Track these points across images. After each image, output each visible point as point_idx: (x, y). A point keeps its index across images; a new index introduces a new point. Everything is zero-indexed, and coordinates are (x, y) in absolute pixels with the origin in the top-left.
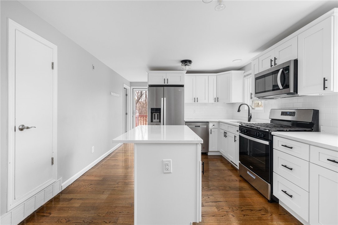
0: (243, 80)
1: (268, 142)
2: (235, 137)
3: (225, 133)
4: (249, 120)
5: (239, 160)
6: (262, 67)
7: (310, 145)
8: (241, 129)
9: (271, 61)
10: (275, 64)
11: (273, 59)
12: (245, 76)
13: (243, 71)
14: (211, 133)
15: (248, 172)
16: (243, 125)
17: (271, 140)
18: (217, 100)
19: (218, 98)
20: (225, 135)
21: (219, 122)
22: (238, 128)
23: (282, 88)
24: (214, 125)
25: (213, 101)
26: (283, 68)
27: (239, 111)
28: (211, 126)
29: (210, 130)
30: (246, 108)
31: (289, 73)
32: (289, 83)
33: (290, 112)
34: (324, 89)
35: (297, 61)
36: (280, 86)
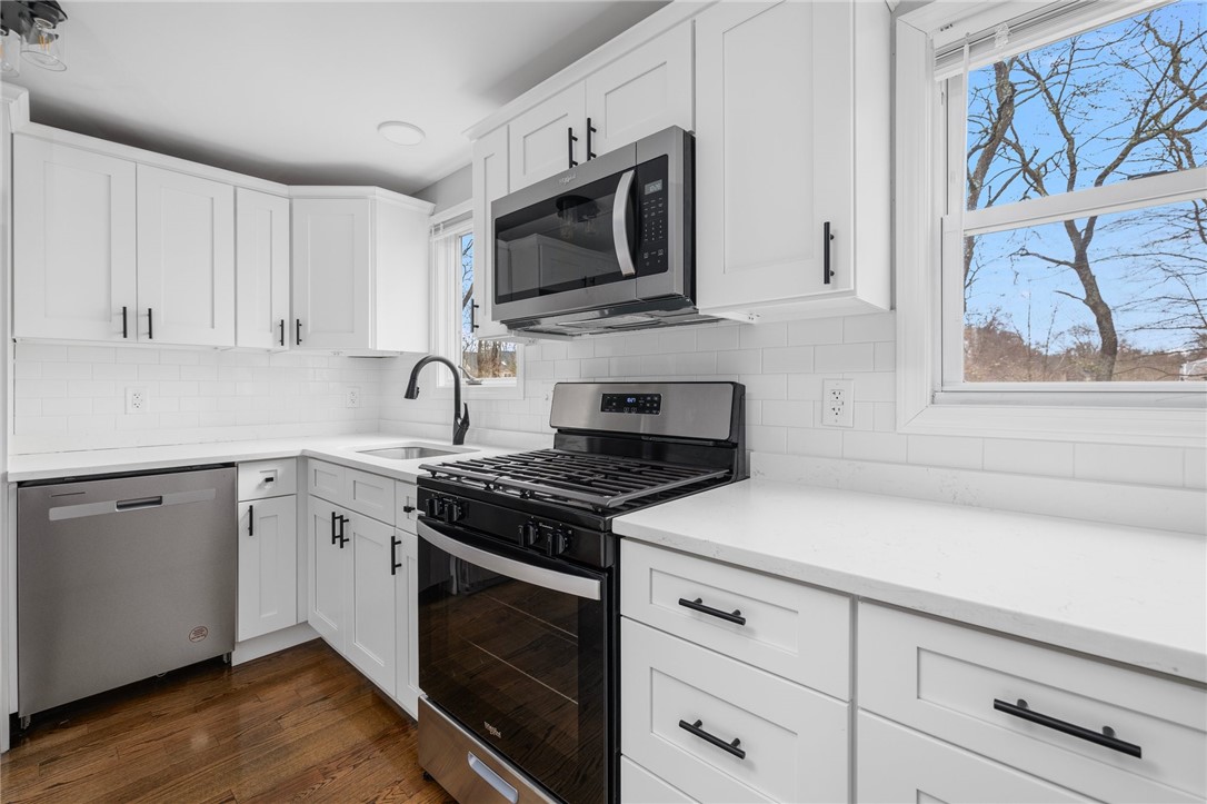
0: (430, 244)
1: (596, 583)
2: (394, 543)
3: (339, 521)
4: (459, 440)
5: (422, 685)
6: (525, 173)
7: (855, 600)
8: (432, 503)
9: (572, 138)
10: (590, 155)
11: (581, 132)
12: (437, 228)
13: (427, 206)
14: (251, 529)
15: (472, 761)
16: (438, 474)
17: (609, 570)
18: (293, 332)
19: (298, 325)
20: (337, 533)
21: (303, 459)
22: (413, 492)
23: (633, 271)
24: (268, 480)
25: (268, 340)
26: (636, 168)
27: (412, 393)
28: (249, 485)
29: (243, 509)
30: (443, 378)
31: (663, 194)
32: (664, 244)
33: (637, 396)
34: (827, 281)
35: (693, 141)
36: (625, 261)
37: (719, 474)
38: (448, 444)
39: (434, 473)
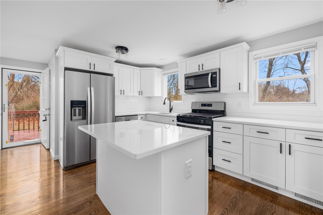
0: (162, 77)
4: (170, 112)
6: (189, 69)
7: (243, 124)
9: (199, 66)
10: (203, 69)
11: (201, 65)
12: (164, 74)
17: (212, 126)
19: (142, 92)
21: (146, 114)
23: (211, 87)
24: (142, 118)
25: (137, 94)
26: (211, 73)
27: (164, 103)
31: (216, 77)
32: (216, 84)
33: (208, 104)
34: (239, 90)
35: (220, 69)
36: (210, 85)
37: (222, 115)
38: (169, 113)
39: (179, 115)
